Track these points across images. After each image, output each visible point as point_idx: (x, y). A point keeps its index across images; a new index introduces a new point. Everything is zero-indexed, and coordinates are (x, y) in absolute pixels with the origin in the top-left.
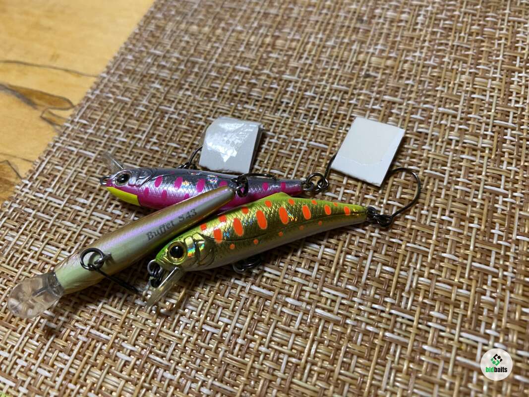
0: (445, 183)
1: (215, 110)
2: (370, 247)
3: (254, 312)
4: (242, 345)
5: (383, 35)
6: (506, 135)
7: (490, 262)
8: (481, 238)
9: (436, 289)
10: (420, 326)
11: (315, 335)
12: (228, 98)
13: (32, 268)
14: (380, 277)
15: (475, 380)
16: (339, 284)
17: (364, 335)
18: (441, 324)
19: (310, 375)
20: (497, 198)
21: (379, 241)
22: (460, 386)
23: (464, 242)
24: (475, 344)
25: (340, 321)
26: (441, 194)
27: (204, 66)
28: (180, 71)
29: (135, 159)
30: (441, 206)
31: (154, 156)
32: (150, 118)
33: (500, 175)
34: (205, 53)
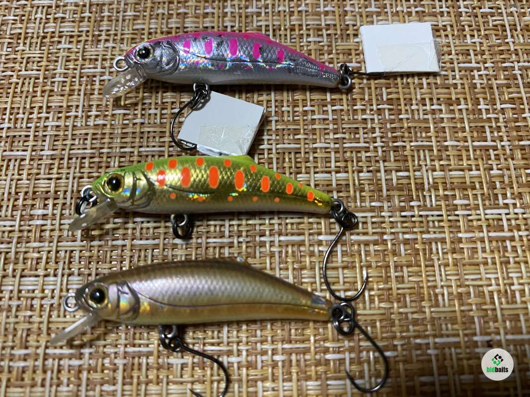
2: (377, 158)
3: (293, 262)
6: (460, 8)
7: (486, 137)
8: (471, 117)
9: (451, 178)
10: (450, 218)
11: (361, 262)
13: (17, 311)
14: (398, 184)
15: (509, 248)
16: (363, 204)
17: (405, 244)
18: (466, 209)
19: (372, 301)
20: (472, 73)
21: (384, 149)
22: (500, 257)
23: (459, 125)
24: (498, 217)
25: (378, 240)
26: (422, 84)
27: (114, 6)
28: (86, 20)
29: (81, 142)
30: (427, 97)
31: (104, 132)
32: (77, 87)
33: (468, 50)
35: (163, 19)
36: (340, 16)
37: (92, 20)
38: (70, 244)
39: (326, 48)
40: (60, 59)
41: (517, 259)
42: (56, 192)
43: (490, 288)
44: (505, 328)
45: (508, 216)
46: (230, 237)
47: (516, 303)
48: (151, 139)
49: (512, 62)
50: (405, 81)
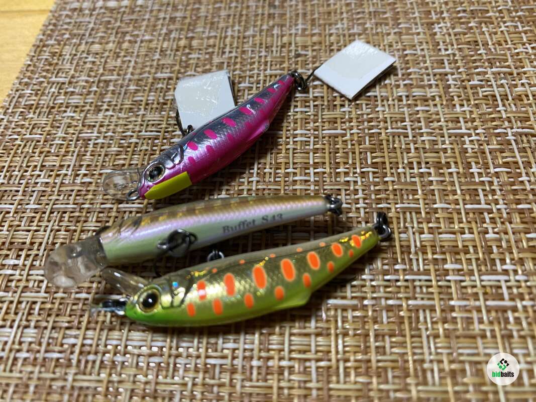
0: (411, 138)
1: (145, 124)
2: (360, 219)
4: (259, 368)
5: (300, 16)
6: (448, 81)
7: (480, 200)
8: (463, 180)
9: (440, 241)
10: (440, 283)
11: (337, 328)
12: (157, 108)
15: (511, 319)
17: (388, 311)
18: (459, 275)
19: (347, 374)
20: (463, 139)
21: (367, 210)
22: (501, 330)
23: (449, 188)
24: (497, 283)
25: (357, 305)
26: (410, 149)
27: (120, 82)
28: (93, 93)
29: (66, 198)
30: (415, 161)
31: (88, 189)
32: (72, 149)
33: (458, 118)
34: (117, 69)
35: (161, 92)
37: (98, 94)
38: (33, 294)
40: (62, 126)
41: (522, 333)
42: (32, 244)
45: (509, 284)
47: (523, 385)
49: (505, 129)
50: (391, 146)
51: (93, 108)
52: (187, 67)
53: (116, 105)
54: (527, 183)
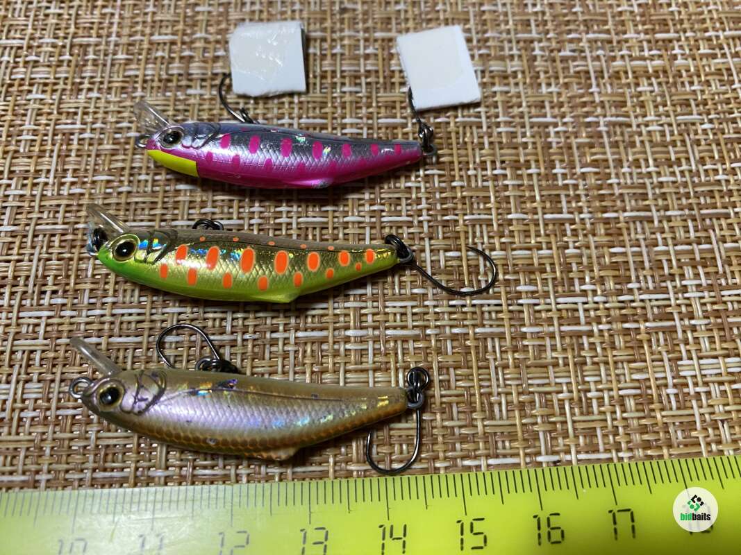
0: (485, 129)
2: (422, 235)
3: (312, 364)
6: (534, 50)
7: (561, 208)
8: (544, 183)
9: (513, 259)
10: (511, 308)
11: (397, 362)
12: (159, 87)
14: (446, 267)
15: (586, 345)
16: (403, 291)
17: (452, 340)
18: (532, 298)
20: (547, 130)
21: (431, 224)
22: (574, 357)
23: (527, 194)
24: (574, 306)
25: (419, 335)
26: (483, 144)
27: (102, 47)
28: (65, 64)
29: (51, 215)
30: (488, 159)
31: (81, 202)
32: (49, 147)
33: (543, 102)
34: (95, 26)
35: (162, 64)
36: (384, 59)
37: (73, 64)
38: (29, 342)
39: (364, 100)
40: (29, 113)
41: (596, 359)
42: (15, 278)
43: (561, 396)
44: (577, 445)
45: (586, 306)
46: (232, 333)
47: (593, 413)
48: (139, 212)
49: (597, 116)
50: (461, 140)
51: (69, 87)
52: (194, 25)
53: (102, 83)
54: (615, 186)
